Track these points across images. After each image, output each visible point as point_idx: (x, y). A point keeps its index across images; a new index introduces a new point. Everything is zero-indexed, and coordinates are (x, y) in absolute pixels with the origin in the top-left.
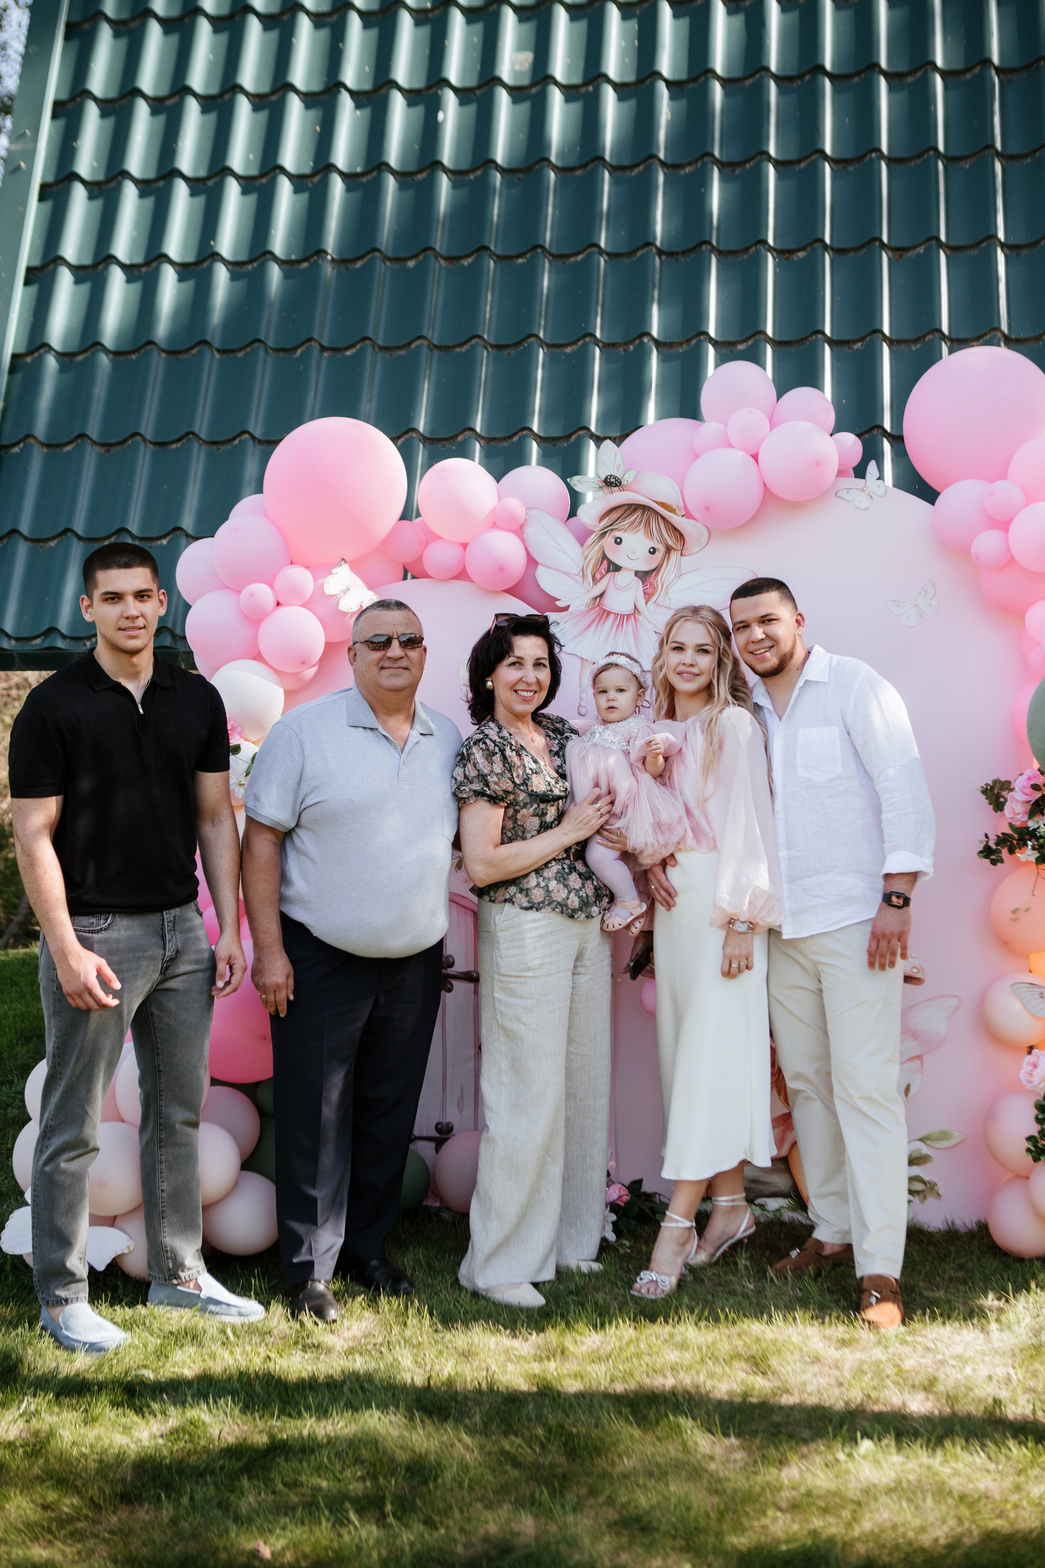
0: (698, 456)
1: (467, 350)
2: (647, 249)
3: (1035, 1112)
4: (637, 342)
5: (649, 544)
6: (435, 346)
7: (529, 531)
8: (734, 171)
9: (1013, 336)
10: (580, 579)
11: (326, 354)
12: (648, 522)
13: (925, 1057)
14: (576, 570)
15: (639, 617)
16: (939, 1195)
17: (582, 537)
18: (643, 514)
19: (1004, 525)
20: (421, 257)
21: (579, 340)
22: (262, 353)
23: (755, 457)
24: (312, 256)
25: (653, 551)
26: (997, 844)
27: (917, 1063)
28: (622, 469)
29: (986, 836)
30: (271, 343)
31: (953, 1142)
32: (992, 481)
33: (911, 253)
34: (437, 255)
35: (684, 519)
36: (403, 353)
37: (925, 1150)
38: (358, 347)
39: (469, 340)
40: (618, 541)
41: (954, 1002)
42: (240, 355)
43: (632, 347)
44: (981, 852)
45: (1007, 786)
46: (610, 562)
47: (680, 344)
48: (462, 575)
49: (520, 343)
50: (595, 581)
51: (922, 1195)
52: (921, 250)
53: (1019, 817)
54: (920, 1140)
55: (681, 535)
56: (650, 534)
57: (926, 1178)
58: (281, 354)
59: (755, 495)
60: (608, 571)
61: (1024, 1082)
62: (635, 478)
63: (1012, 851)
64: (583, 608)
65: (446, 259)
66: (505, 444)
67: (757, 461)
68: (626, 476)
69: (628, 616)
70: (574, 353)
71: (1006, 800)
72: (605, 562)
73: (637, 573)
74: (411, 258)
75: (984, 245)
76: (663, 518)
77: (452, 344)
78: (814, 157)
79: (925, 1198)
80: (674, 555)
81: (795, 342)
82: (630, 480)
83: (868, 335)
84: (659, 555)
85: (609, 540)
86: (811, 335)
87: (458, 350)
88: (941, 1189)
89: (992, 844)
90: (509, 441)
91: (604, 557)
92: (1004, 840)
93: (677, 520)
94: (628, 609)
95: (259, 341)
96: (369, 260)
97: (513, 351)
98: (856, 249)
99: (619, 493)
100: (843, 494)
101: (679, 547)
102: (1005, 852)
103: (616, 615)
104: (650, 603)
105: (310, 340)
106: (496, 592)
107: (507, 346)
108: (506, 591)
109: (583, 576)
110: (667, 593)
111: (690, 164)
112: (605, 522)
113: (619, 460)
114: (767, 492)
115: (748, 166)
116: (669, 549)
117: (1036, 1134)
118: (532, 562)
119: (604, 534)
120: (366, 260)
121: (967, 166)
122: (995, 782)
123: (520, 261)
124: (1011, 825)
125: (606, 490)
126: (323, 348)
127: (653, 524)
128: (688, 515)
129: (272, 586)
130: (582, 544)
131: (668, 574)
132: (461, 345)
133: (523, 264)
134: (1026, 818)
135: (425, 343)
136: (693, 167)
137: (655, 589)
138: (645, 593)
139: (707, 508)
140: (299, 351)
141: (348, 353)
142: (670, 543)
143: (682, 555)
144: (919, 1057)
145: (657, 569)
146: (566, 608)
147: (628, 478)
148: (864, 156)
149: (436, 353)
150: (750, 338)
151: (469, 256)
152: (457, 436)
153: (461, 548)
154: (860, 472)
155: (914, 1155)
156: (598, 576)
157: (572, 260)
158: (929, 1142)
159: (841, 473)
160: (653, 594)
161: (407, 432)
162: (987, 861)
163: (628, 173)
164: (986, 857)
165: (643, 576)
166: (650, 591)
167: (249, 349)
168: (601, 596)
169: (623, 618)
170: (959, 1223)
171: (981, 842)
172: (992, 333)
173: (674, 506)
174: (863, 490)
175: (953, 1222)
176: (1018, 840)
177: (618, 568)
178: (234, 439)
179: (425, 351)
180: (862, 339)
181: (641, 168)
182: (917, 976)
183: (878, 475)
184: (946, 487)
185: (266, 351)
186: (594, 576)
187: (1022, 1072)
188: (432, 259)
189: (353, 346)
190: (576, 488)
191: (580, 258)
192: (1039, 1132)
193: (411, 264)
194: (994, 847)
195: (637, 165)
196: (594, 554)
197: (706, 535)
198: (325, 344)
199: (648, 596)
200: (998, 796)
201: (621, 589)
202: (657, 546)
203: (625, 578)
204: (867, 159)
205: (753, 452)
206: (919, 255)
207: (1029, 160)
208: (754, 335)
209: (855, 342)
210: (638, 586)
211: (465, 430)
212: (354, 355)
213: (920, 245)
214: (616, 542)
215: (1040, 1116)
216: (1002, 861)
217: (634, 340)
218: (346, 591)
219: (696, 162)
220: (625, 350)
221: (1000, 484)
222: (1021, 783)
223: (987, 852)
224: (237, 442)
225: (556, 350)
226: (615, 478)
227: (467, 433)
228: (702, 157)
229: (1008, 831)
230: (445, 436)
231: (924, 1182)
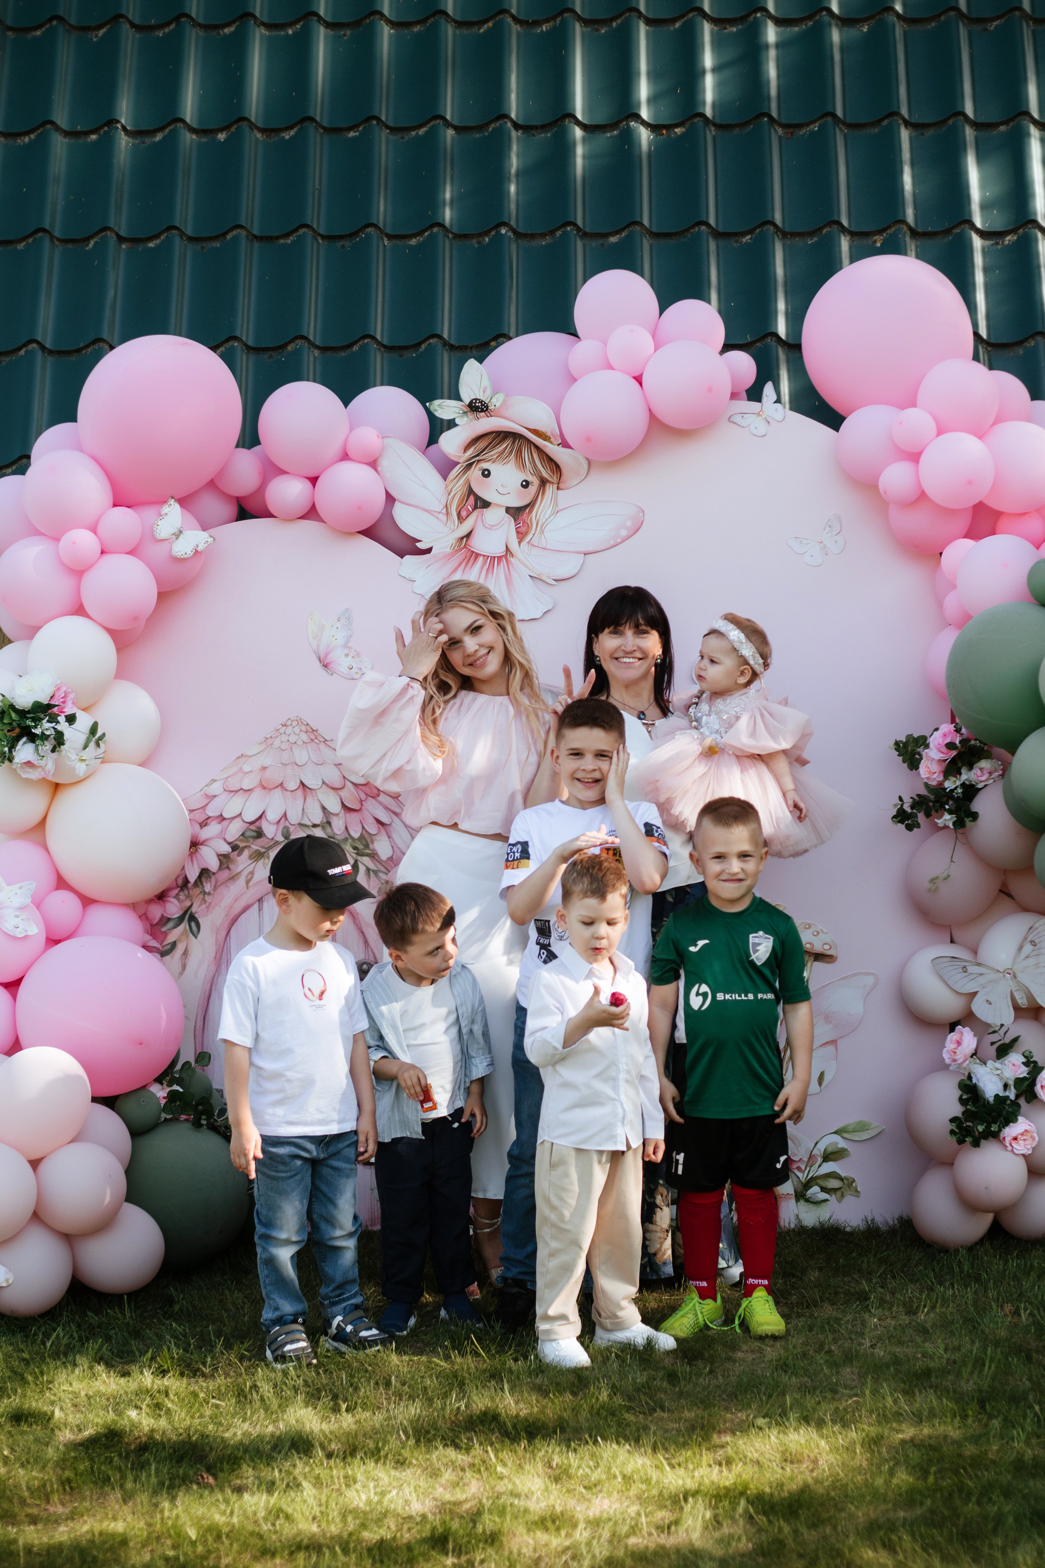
0: (575, 380)
1: (294, 242)
2: (501, 122)
3: (958, 1093)
4: (493, 233)
5: (521, 477)
6: (255, 237)
7: (384, 464)
8: (597, 30)
9: (920, 230)
10: (443, 517)
11: (124, 246)
12: (519, 452)
13: (838, 1042)
14: (439, 507)
15: (512, 560)
16: (857, 1191)
17: (445, 467)
18: (514, 442)
19: (915, 457)
20: (233, 129)
21: (425, 230)
22: (47, 244)
23: (639, 379)
24: (102, 127)
25: (526, 485)
26: (912, 807)
27: (831, 1048)
28: (489, 392)
29: (901, 799)
30: (57, 233)
31: (872, 1133)
32: (903, 408)
33: (803, 131)
34: (253, 126)
35: (560, 448)
36: (217, 244)
37: (842, 1144)
38: (163, 237)
39: (296, 230)
40: (486, 474)
41: (870, 980)
42: (21, 246)
43: (487, 239)
44: (894, 817)
45: (923, 742)
46: (477, 498)
47: (543, 235)
48: (311, 513)
49: (356, 234)
50: (461, 519)
51: (839, 1193)
52: (815, 127)
53: (935, 776)
54: (835, 1133)
55: (558, 467)
56: (522, 465)
57: (843, 1175)
58: (70, 246)
59: (640, 422)
60: (475, 508)
61: (947, 1061)
62: (504, 401)
63: (928, 815)
64: (448, 550)
65: (262, 131)
66: (343, 354)
67: (641, 384)
68: (494, 400)
69: (500, 558)
70: (420, 245)
71: (921, 759)
72: (472, 498)
73: (508, 510)
74: (221, 130)
75: (885, 122)
76: (537, 447)
77: (276, 234)
78: (691, 15)
79: (843, 1196)
80: (550, 489)
81: (675, 234)
82: (498, 405)
83: (758, 227)
84: (533, 489)
85: (475, 473)
86: (693, 227)
87: (282, 241)
88: (859, 1185)
89: (907, 808)
90: (348, 351)
91: (471, 491)
92: (920, 803)
93: (553, 449)
94: (500, 550)
95: (44, 230)
96: (171, 131)
97: (347, 243)
98: (741, 125)
99: (486, 419)
100: (737, 419)
101: (555, 480)
102: (921, 817)
103: (484, 556)
104: (524, 543)
105: (106, 229)
106: (350, 534)
107: (341, 237)
108: (359, 532)
109: (447, 514)
110: (542, 532)
111: (547, 21)
112: (470, 452)
113: (486, 382)
114: (653, 418)
115: (614, 24)
116: (543, 482)
117: (960, 1115)
118: (390, 499)
119: (470, 465)
120: (167, 131)
121: (865, 30)
122: (909, 737)
123: (352, 134)
124: (926, 784)
125: (471, 416)
126: (121, 239)
127: (526, 454)
128: (565, 444)
129: (94, 530)
130: (445, 478)
131: (543, 510)
132: (287, 235)
133: (355, 138)
134: (941, 778)
135: (244, 233)
136: (551, 23)
137: (529, 528)
138: (518, 532)
139: (588, 439)
140: (92, 243)
141: (151, 245)
142: (545, 474)
143: (558, 488)
144: (833, 1042)
145: (531, 505)
146: (429, 551)
147: (496, 402)
148: (749, 15)
149: (256, 245)
150: (623, 229)
151: (291, 127)
152: (287, 344)
153: (309, 484)
154: (754, 394)
155: (830, 1150)
156: (464, 514)
157: (413, 133)
158: (845, 1135)
159: (734, 396)
160: (526, 533)
161: (227, 340)
162: (902, 827)
163: (475, 30)
164: (901, 822)
165: (515, 512)
166: (523, 529)
167: (31, 240)
168: (468, 535)
169: (493, 561)
170: (879, 1220)
171: (895, 806)
172: (897, 226)
173: (549, 434)
174: (758, 414)
175: (873, 1220)
176: (935, 802)
177: (486, 504)
178: (20, 349)
179: (243, 243)
180: (750, 232)
181: (490, 24)
182: (829, 953)
183: (775, 398)
184: (851, 412)
185: (52, 241)
186: (459, 514)
187: (945, 1050)
188: (247, 130)
189: (157, 236)
190: (437, 414)
191: (422, 131)
192: (963, 1113)
193: (222, 137)
194: (909, 810)
195: (486, 21)
196: (459, 487)
197: (586, 466)
198: (123, 233)
199: (521, 535)
200: (914, 753)
201: (491, 528)
202: (530, 478)
203: (495, 515)
204: (751, 19)
205: (636, 374)
206: (812, 133)
207: (933, 24)
208: (628, 226)
209: (743, 234)
210: (509, 524)
211: (296, 338)
212: (158, 247)
213: (814, 121)
214: (483, 475)
215: (964, 1097)
216: (918, 826)
217: (490, 231)
218: (179, 534)
219: (554, 18)
220: (479, 243)
221: (911, 411)
222: (936, 740)
223: (902, 816)
224: (22, 352)
225: (398, 242)
226: (481, 402)
227: (299, 342)
228: (561, 13)
229: (924, 792)
230: (272, 346)
231: (841, 1179)
